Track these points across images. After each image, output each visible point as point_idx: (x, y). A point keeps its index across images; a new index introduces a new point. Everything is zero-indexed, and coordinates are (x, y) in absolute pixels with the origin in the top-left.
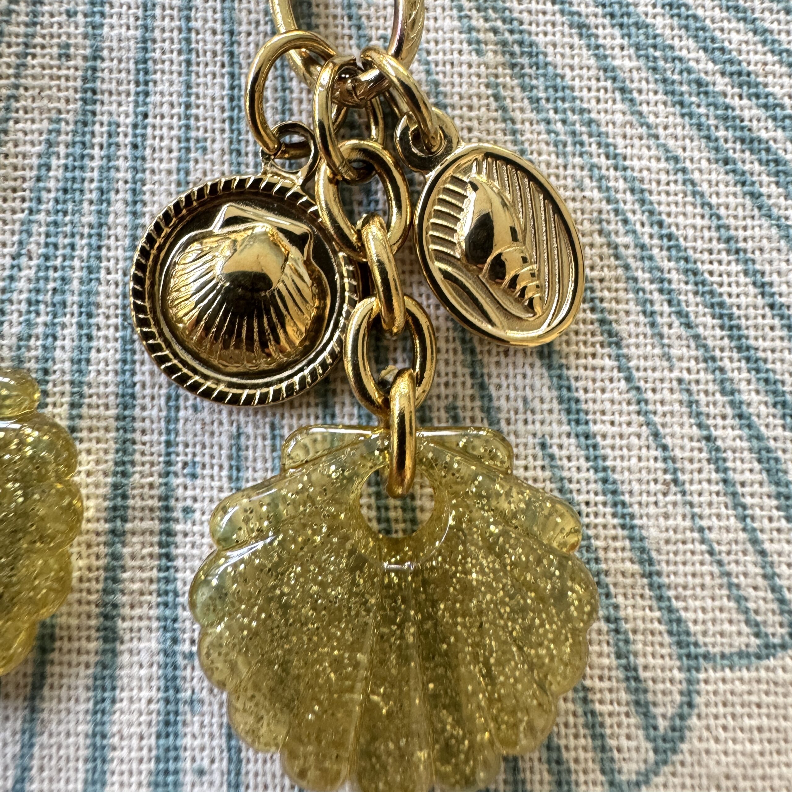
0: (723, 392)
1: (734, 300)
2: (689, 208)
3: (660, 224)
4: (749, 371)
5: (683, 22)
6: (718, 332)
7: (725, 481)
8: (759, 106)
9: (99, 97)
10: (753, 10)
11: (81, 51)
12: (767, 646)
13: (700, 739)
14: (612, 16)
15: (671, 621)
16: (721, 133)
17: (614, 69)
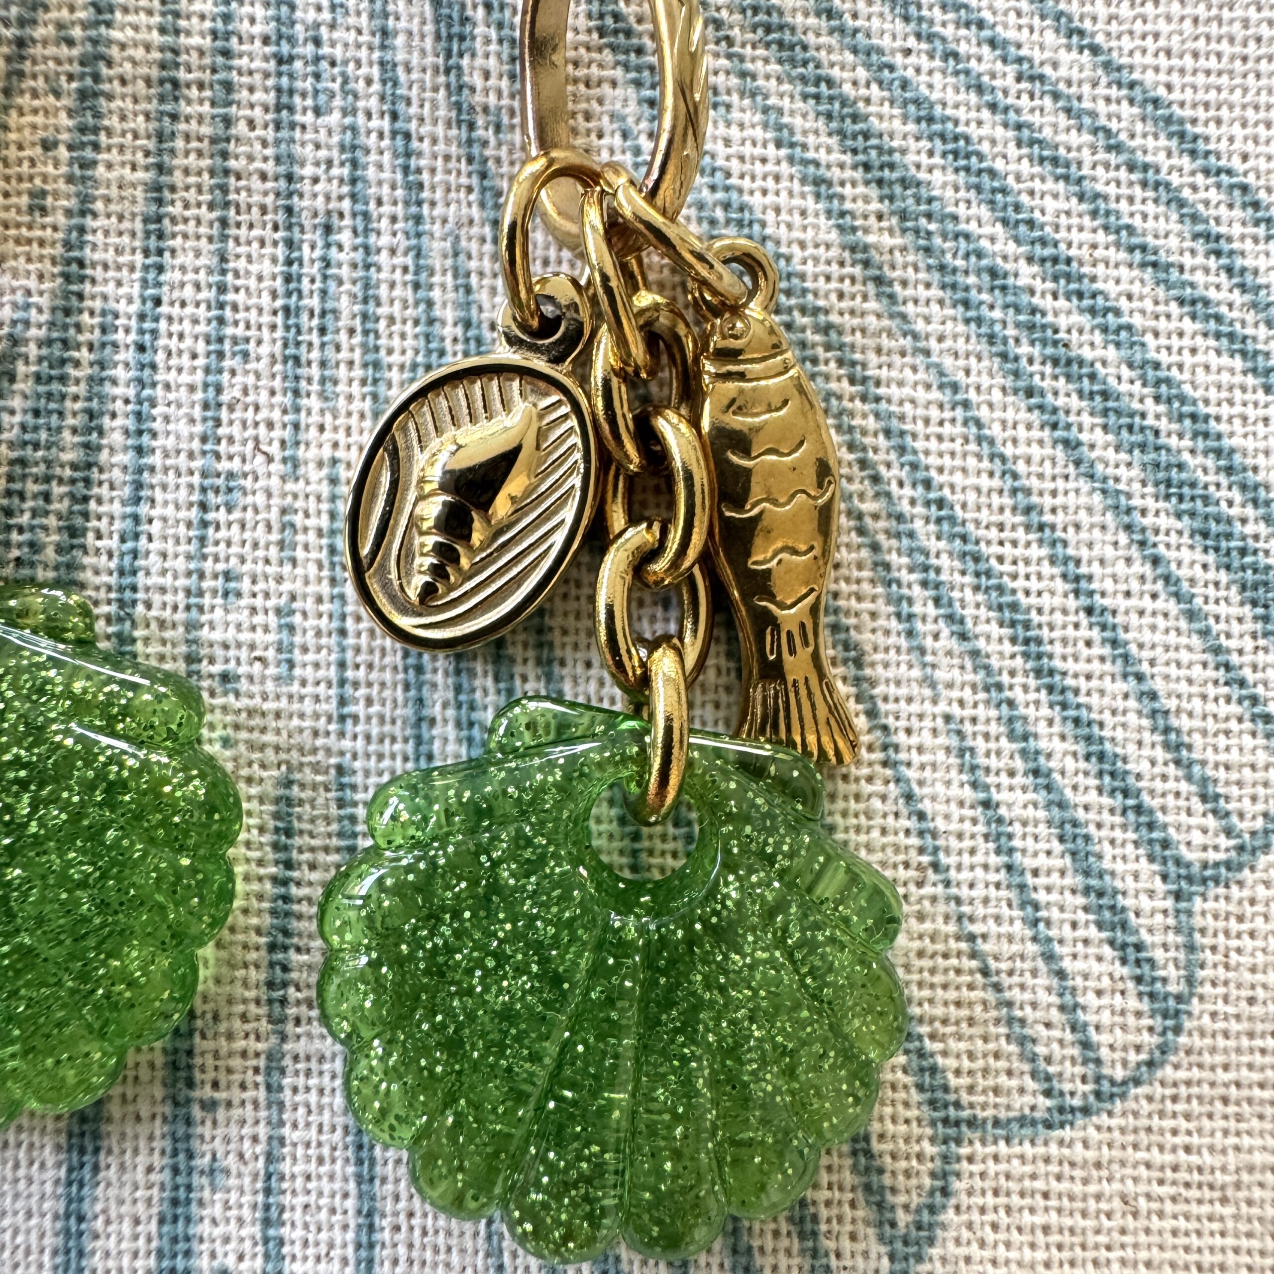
0: (1012, 736)
1: (1033, 600)
2: (972, 462)
3: (927, 484)
4: (1051, 706)
5: (974, 180)
6: (1008, 648)
7: (1009, 868)
8: (1081, 311)
9: (88, 271)
10: (1080, 164)
11: (64, 203)
12: (1061, 1110)
13: (958, 1242)
14: (867, 167)
15: (922, 1070)
16: (1024, 349)
17: (866, 248)
